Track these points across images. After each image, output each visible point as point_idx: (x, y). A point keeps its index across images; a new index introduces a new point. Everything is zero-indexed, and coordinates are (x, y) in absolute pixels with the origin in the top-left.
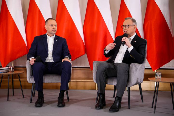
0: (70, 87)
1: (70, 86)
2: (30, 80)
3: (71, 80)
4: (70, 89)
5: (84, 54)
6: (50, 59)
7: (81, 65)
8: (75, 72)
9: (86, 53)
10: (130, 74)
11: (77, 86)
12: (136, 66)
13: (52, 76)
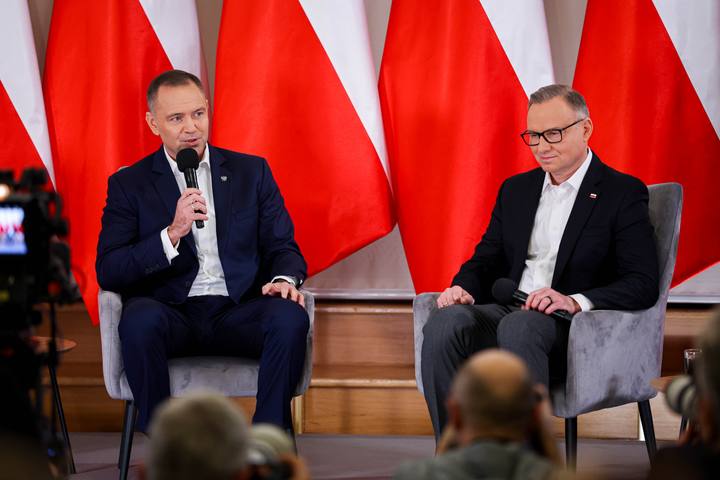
0: (304, 424)
1: (304, 417)
2: (118, 384)
3: (314, 382)
4: (303, 432)
5: (385, 232)
6: (210, 281)
7: (371, 284)
8: (334, 326)
9: (397, 228)
10: (571, 360)
11: (347, 415)
12: (599, 323)
13: (221, 366)
